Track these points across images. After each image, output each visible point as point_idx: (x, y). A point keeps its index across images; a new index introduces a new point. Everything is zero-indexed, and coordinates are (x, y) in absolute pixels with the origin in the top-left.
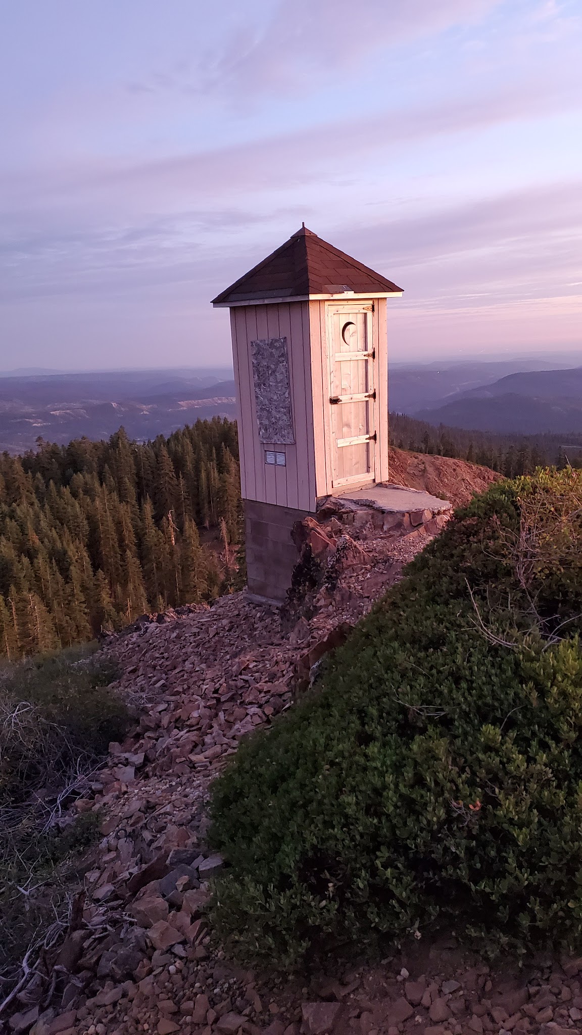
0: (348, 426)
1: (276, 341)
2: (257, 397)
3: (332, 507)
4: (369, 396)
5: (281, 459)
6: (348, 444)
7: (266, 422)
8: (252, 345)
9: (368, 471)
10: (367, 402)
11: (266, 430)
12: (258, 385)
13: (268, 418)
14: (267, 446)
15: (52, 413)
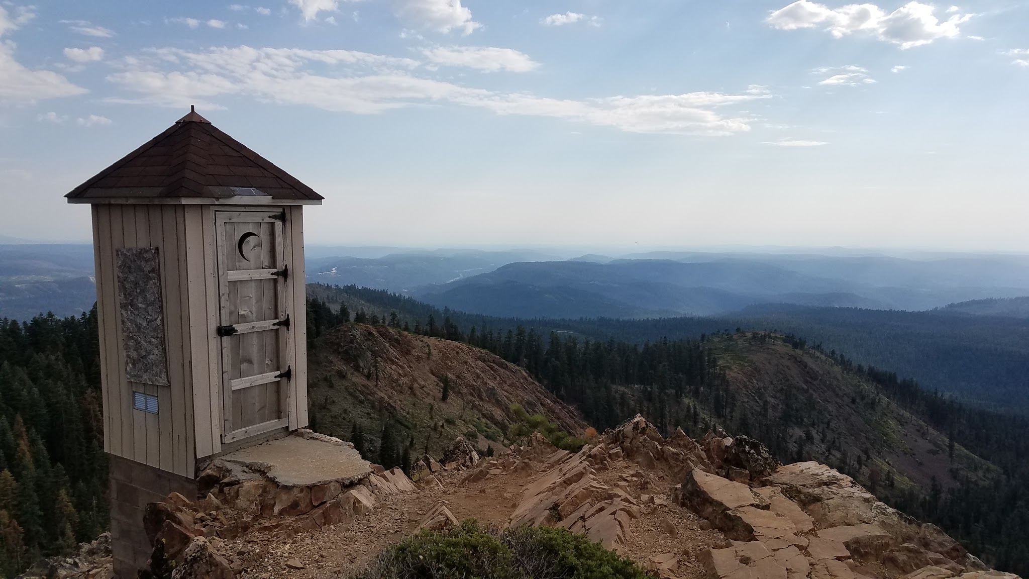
0: (250, 362)
1: (146, 251)
2: (123, 322)
3: (214, 474)
4: (279, 324)
5: (153, 404)
6: (248, 385)
7: (134, 354)
8: (118, 255)
9: (279, 417)
10: (277, 330)
11: (134, 364)
12: (124, 306)
13: (136, 350)
14: (136, 385)
15: (17, 286)
